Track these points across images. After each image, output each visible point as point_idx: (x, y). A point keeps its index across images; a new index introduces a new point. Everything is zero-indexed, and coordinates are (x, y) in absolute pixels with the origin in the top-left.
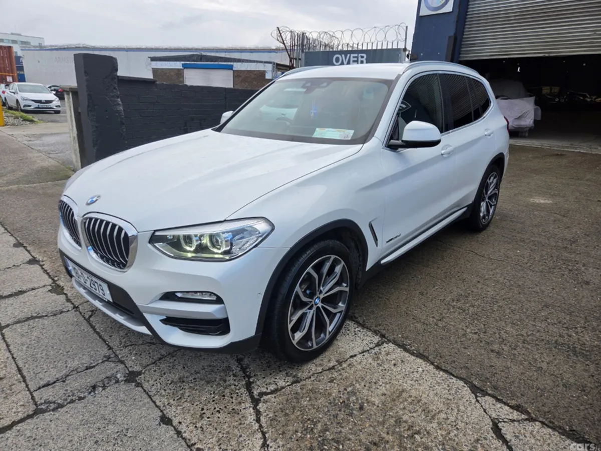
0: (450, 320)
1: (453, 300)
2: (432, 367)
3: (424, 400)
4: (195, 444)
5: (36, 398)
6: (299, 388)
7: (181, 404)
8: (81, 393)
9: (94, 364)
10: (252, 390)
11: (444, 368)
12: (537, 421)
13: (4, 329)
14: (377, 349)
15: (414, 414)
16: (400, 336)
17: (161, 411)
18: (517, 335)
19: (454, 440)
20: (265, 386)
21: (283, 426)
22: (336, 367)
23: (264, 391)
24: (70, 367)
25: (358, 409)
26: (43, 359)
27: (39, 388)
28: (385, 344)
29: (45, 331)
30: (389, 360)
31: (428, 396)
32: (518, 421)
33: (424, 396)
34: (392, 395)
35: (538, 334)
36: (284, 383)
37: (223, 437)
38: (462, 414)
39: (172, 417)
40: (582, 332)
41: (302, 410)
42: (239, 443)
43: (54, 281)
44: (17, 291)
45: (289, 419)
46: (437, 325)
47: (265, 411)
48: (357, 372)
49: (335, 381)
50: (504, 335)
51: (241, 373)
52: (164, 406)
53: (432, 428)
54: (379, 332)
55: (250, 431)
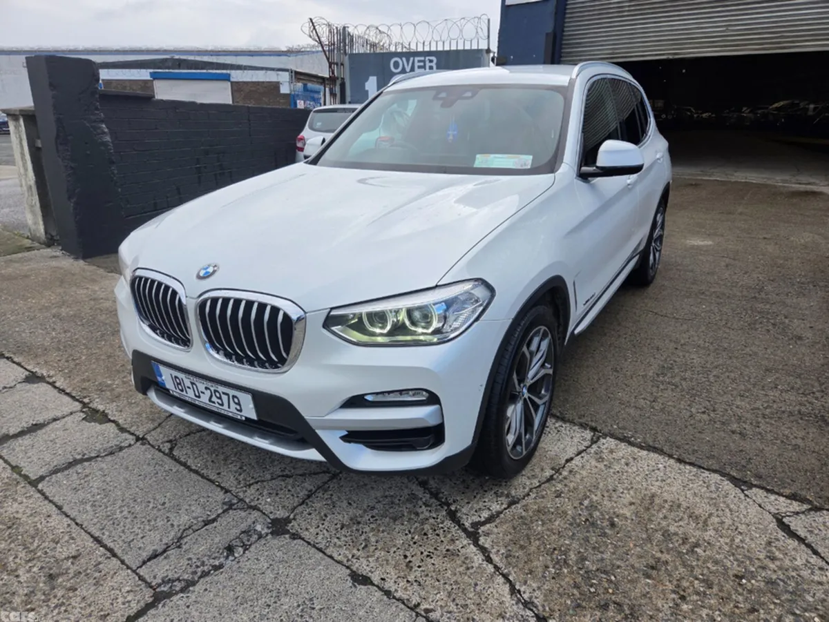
0: (665, 399)
1: (658, 375)
2: (672, 461)
3: (684, 504)
4: (419, 604)
5: (147, 577)
6: (522, 511)
7: (371, 554)
8: (214, 559)
9: (213, 517)
10: (460, 521)
11: (688, 461)
12: (823, 509)
13: (38, 483)
14: (594, 446)
15: (681, 523)
16: (615, 427)
17: (348, 567)
18: (752, 410)
19: (743, 547)
20: (476, 513)
21: (525, 562)
22: (555, 477)
23: (477, 520)
24: (179, 526)
25: (609, 526)
26: (129, 520)
27: (144, 563)
28: (601, 439)
29: (108, 479)
30: (618, 460)
31: (686, 497)
32: (803, 513)
33: (681, 499)
34: (642, 502)
35: (775, 406)
36: (498, 507)
37: (452, 589)
38: (737, 514)
39: (368, 574)
40: (822, 397)
41: (540, 537)
42: (479, 594)
43: (85, 405)
44: (30, 425)
45: (528, 552)
46: (653, 408)
47: (493, 546)
48: (585, 480)
49: (563, 495)
50: (739, 412)
51: (433, 500)
52: (348, 560)
53: (711, 536)
54: (586, 424)
55: (486, 575)
